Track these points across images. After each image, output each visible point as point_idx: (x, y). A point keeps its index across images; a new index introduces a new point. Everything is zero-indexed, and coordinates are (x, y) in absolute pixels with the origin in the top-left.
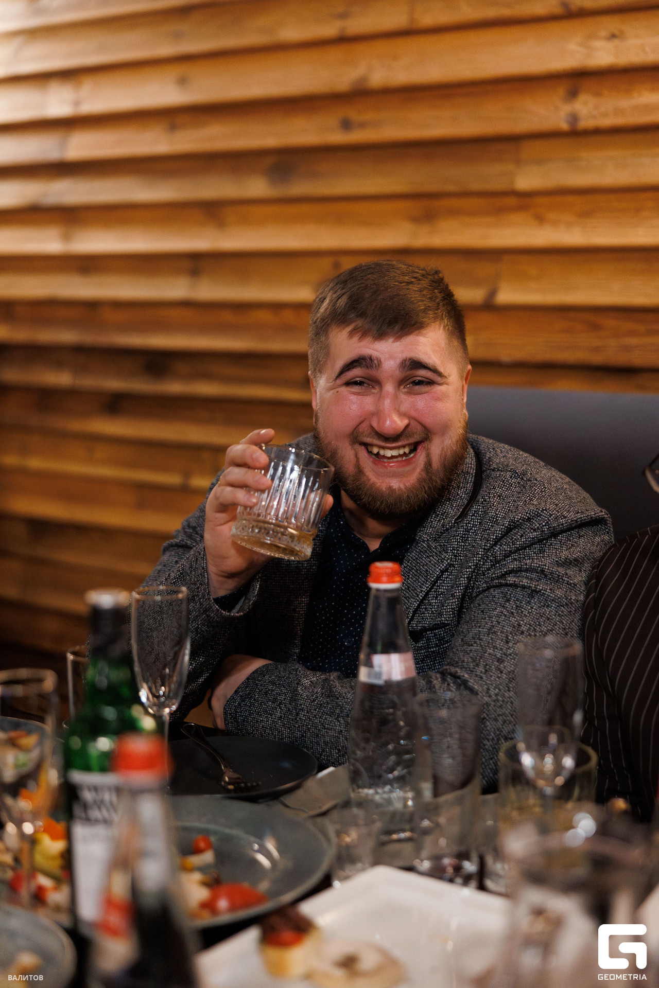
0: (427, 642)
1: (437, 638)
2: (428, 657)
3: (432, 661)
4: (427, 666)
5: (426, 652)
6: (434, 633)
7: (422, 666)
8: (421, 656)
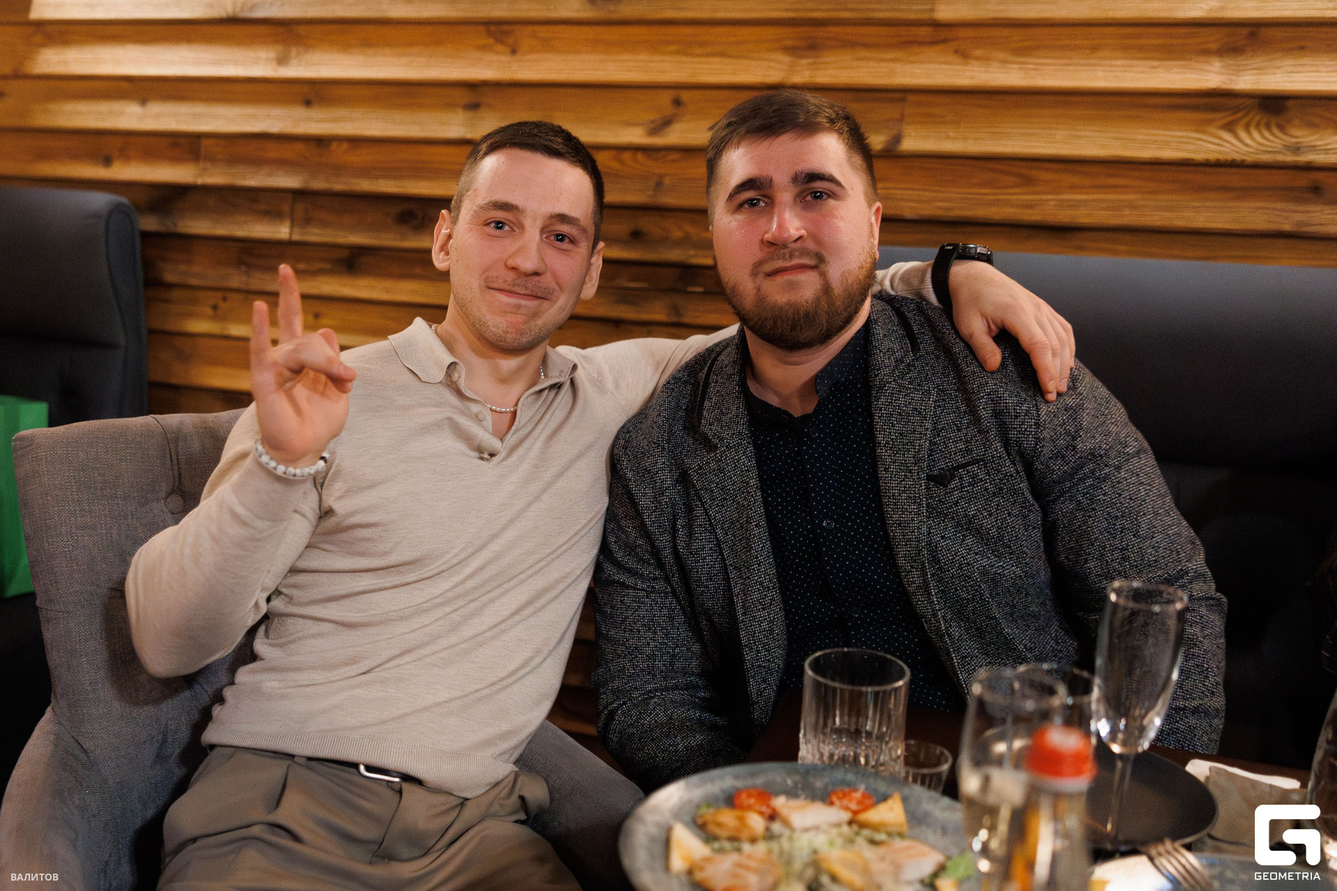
0: (960, 482)
1: (971, 476)
2: (963, 498)
3: (966, 503)
4: (962, 508)
5: (960, 492)
6: (967, 470)
7: (956, 510)
8: (954, 498)
